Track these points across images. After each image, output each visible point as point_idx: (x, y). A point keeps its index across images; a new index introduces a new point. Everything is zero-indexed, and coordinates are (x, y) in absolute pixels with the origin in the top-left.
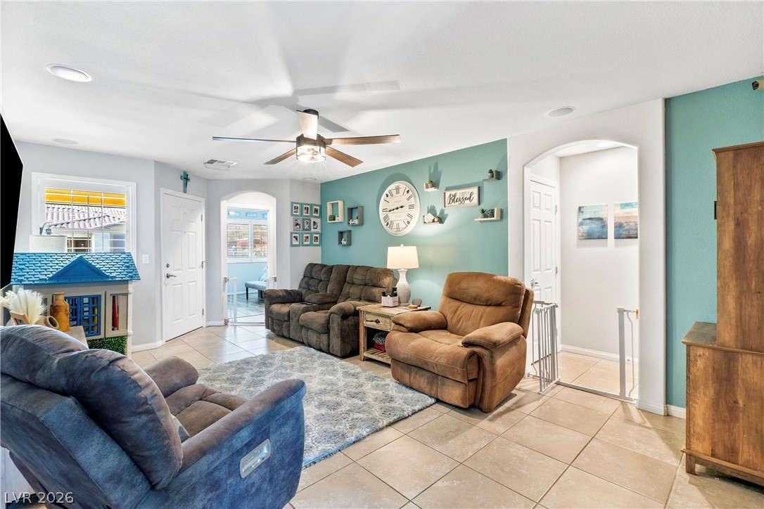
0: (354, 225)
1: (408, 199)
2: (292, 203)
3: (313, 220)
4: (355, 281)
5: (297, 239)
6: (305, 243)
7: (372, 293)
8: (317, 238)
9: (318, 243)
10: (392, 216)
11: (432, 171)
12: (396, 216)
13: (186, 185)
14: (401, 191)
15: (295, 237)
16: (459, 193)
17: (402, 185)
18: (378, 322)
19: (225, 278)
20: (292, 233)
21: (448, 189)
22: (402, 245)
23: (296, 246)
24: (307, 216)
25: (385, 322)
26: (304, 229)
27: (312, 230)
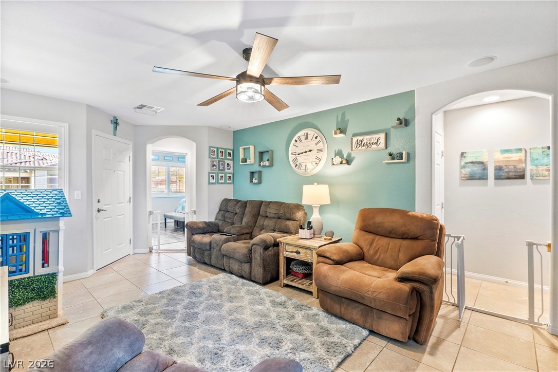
0: (264, 166)
1: (316, 144)
2: (210, 147)
3: (227, 162)
4: (268, 215)
5: (213, 178)
6: (220, 181)
7: (286, 226)
8: (230, 177)
9: (230, 182)
10: (300, 159)
11: (339, 120)
12: (305, 159)
13: (115, 128)
14: (310, 137)
15: (212, 176)
16: (366, 139)
17: (311, 132)
18: (298, 253)
19: (150, 211)
20: (209, 173)
21: (355, 135)
22: (316, 184)
24: (222, 159)
25: (306, 253)
26: (219, 170)
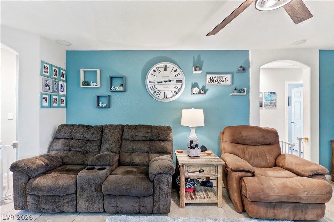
0: (116, 91)
1: (176, 76)
3: (60, 83)
4: (137, 138)
5: (46, 100)
6: (54, 105)
8: (63, 100)
9: (64, 105)
10: (159, 87)
11: (196, 60)
12: (164, 87)
14: (169, 70)
15: (44, 98)
16: (217, 77)
18: (201, 171)
20: (41, 94)
22: (193, 109)
23: (45, 107)
24: (56, 79)
25: (210, 170)
26: (53, 91)
27: (60, 93)
